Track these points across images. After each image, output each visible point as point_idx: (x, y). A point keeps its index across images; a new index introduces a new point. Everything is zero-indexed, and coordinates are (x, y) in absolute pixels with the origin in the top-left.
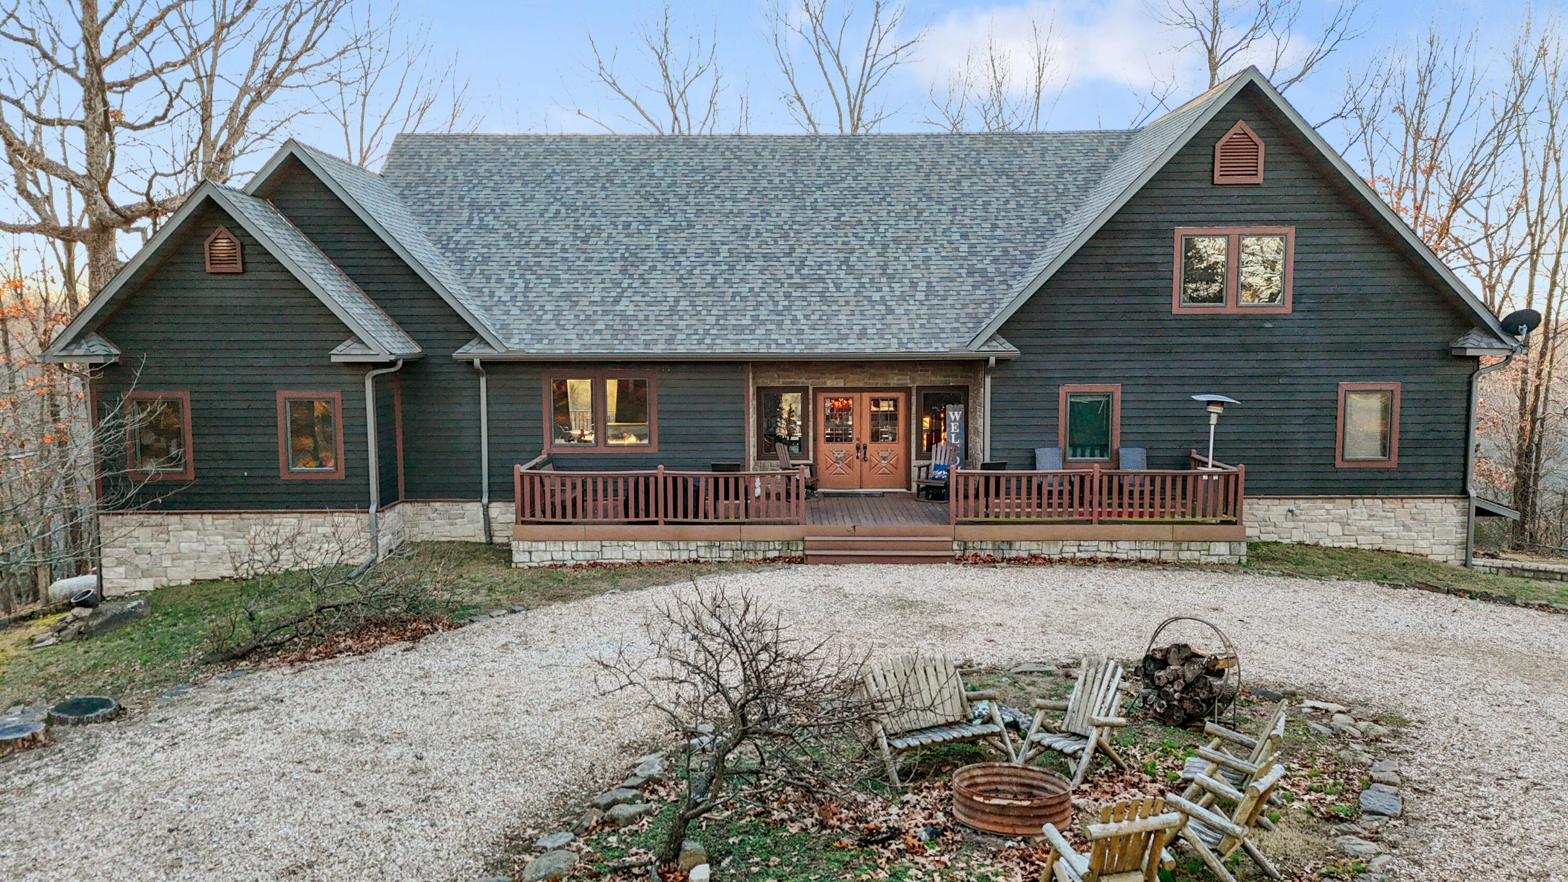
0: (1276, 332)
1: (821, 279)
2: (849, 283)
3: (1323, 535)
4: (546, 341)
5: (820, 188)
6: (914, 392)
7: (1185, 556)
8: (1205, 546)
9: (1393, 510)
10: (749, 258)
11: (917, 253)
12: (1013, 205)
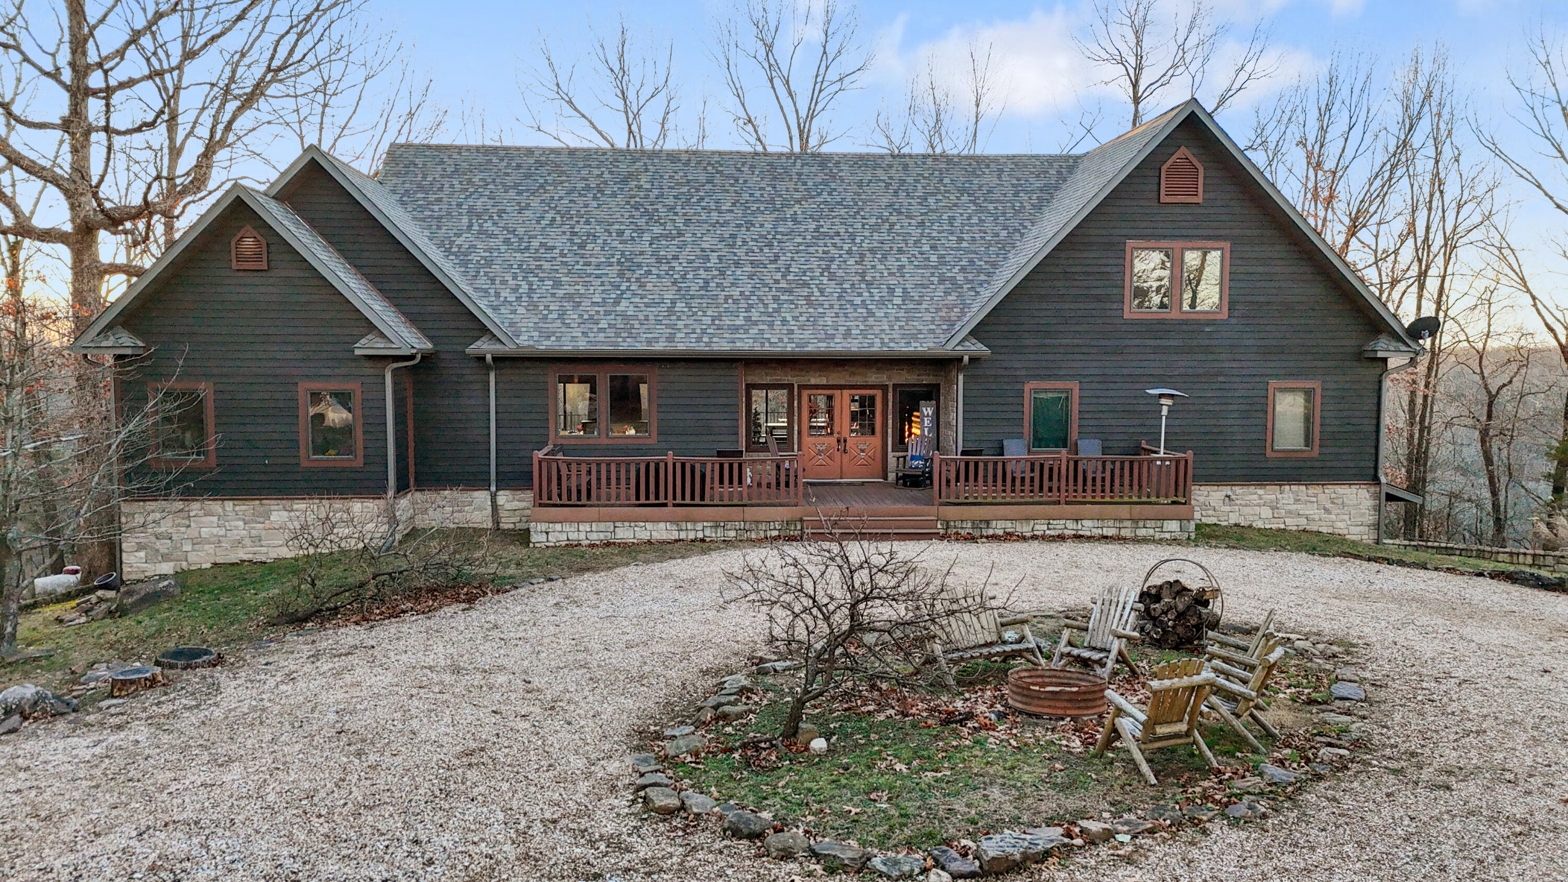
0: (1215, 336)
1: (806, 285)
2: (831, 288)
3: (1256, 518)
5: (798, 202)
6: (891, 389)
7: (1142, 532)
8: (1159, 523)
9: (1316, 496)
10: (737, 264)
11: (891, 262)
12: (975, 220)
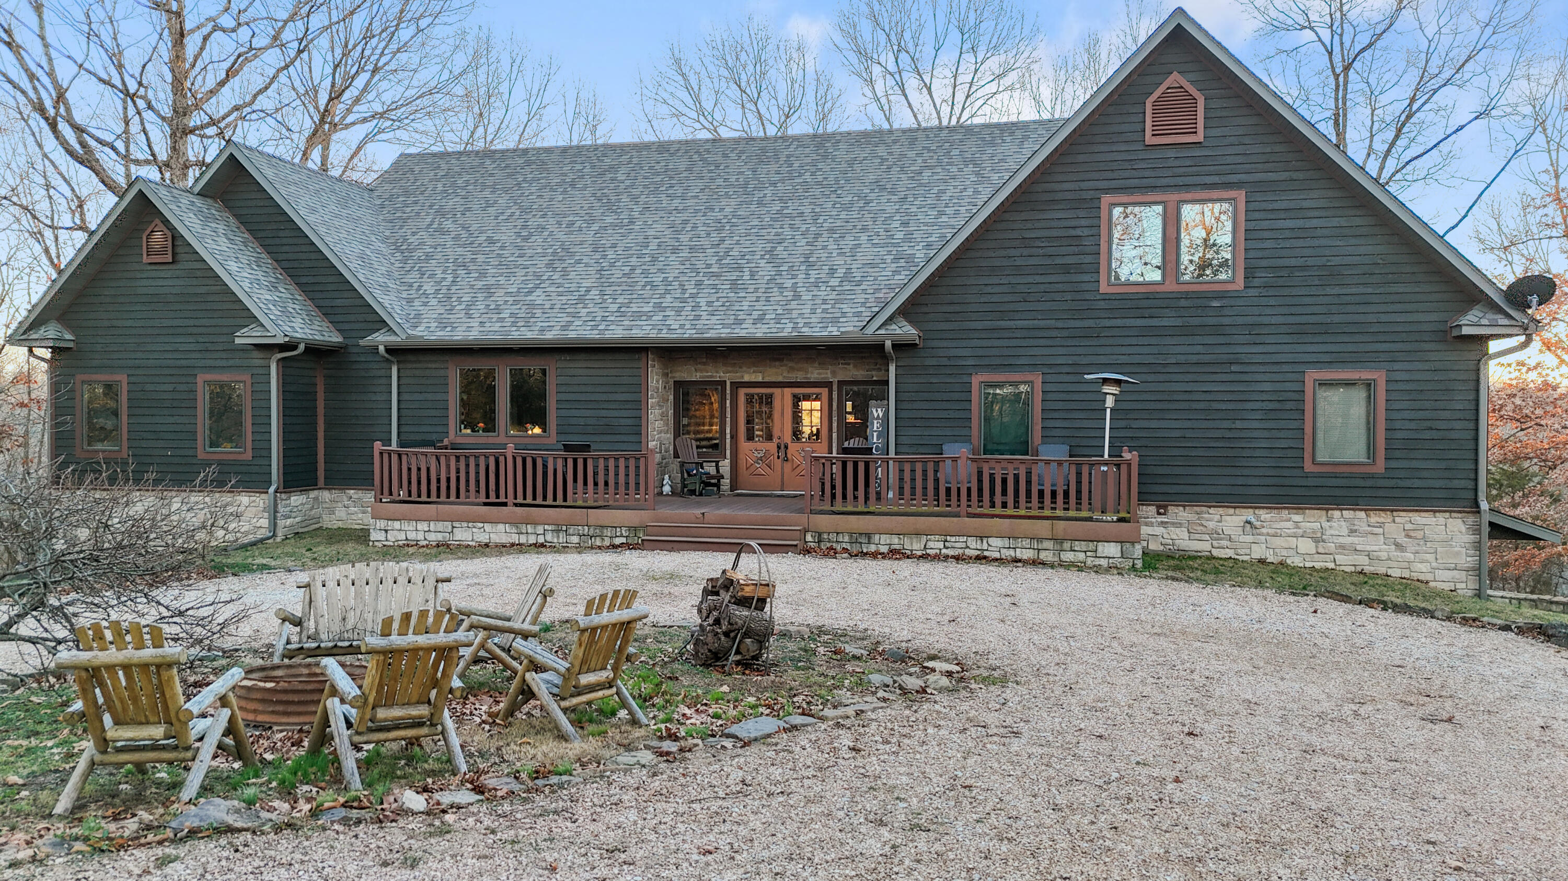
0: (1227, 311)
1: (740, 268)
2: (766, 270)
3: (1292, 552)
4: (449, 329)
5: (774, 184)
6: (835, 387)
7: (1068, 556)
8: (1091, 546)
9: (1381, 525)
10: (675, 250)
12: (970, 192)
